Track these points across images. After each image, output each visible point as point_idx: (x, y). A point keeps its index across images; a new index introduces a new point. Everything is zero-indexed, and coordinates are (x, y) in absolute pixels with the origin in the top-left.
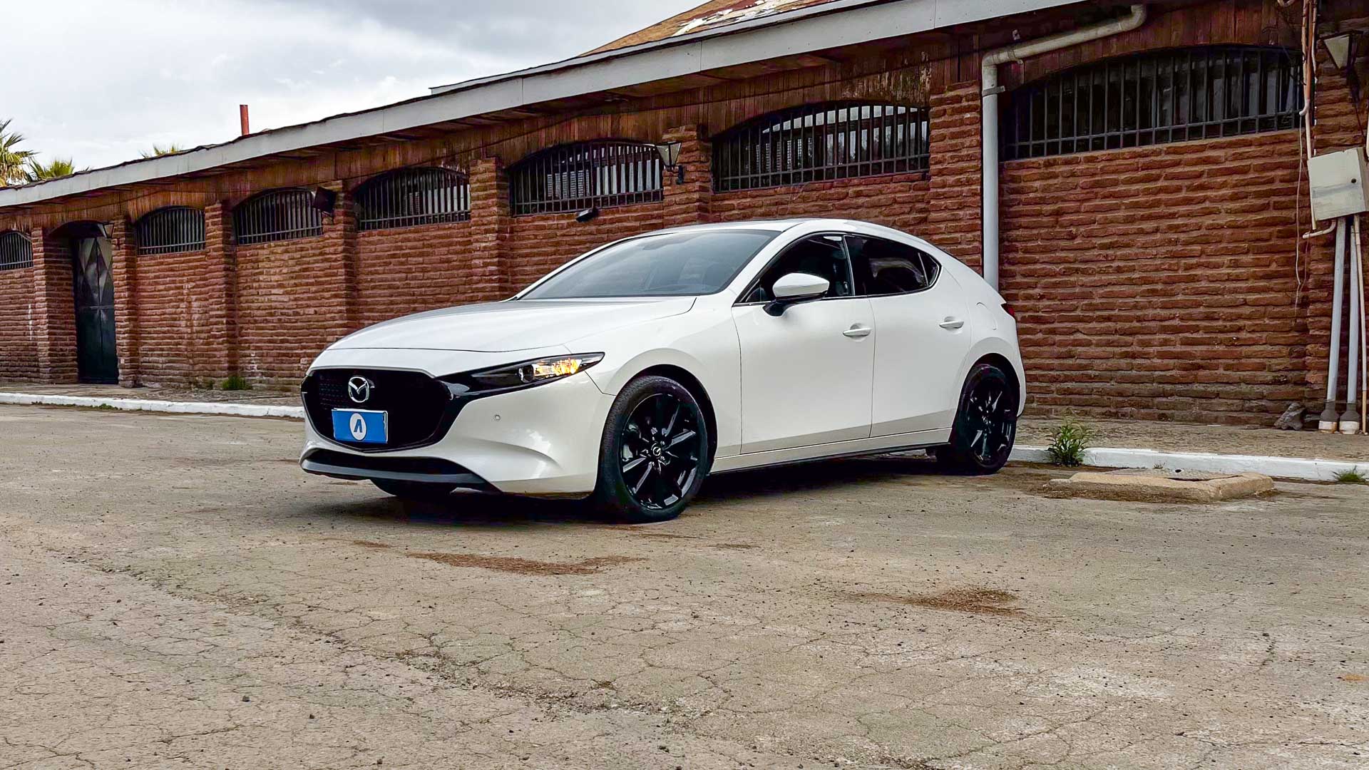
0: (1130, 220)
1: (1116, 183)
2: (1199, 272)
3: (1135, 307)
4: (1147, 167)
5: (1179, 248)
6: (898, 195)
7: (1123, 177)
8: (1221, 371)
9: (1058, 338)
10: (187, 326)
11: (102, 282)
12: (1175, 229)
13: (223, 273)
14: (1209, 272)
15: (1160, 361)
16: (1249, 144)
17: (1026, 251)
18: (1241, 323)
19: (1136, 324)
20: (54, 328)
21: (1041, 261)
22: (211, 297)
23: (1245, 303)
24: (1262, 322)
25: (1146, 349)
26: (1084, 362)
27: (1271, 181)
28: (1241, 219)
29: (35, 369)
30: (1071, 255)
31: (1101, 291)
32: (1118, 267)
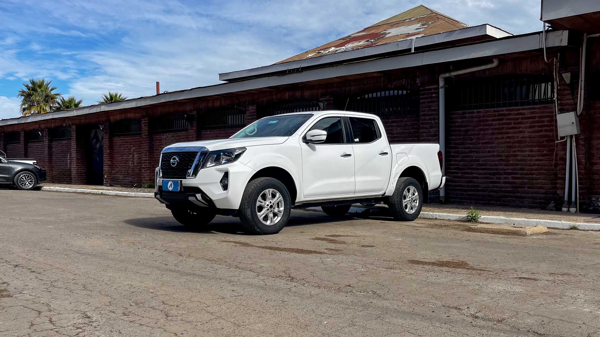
0: (493, 134)
1: (487, 121)
2: (518, 153)
3: (495, 165)
4: (499, 115)
5: (511, 144)
6: (408, 123)
7: (490, 119)
8: (526, 189)
9: (467, 175)
10: (132, 164)
11: (98, 146)
12: (509, 137)
13: (148, 144)
14: (522, 153)
15: (504, 185)
16: (536, 109)
17: (455, 144)
18: (533, 172)
19: (495, 171)
20: (78, 163)
21: (460, 148)
22: (143, 153)
23: (535, 165)
24: (541, 172)
25: (499, 181)
26: (476, 184)
27: (543, 122)
28: (533, 134)
29: (69, 179)
30: (471, 146)
31: (483, 159)
32: (489, 151)
